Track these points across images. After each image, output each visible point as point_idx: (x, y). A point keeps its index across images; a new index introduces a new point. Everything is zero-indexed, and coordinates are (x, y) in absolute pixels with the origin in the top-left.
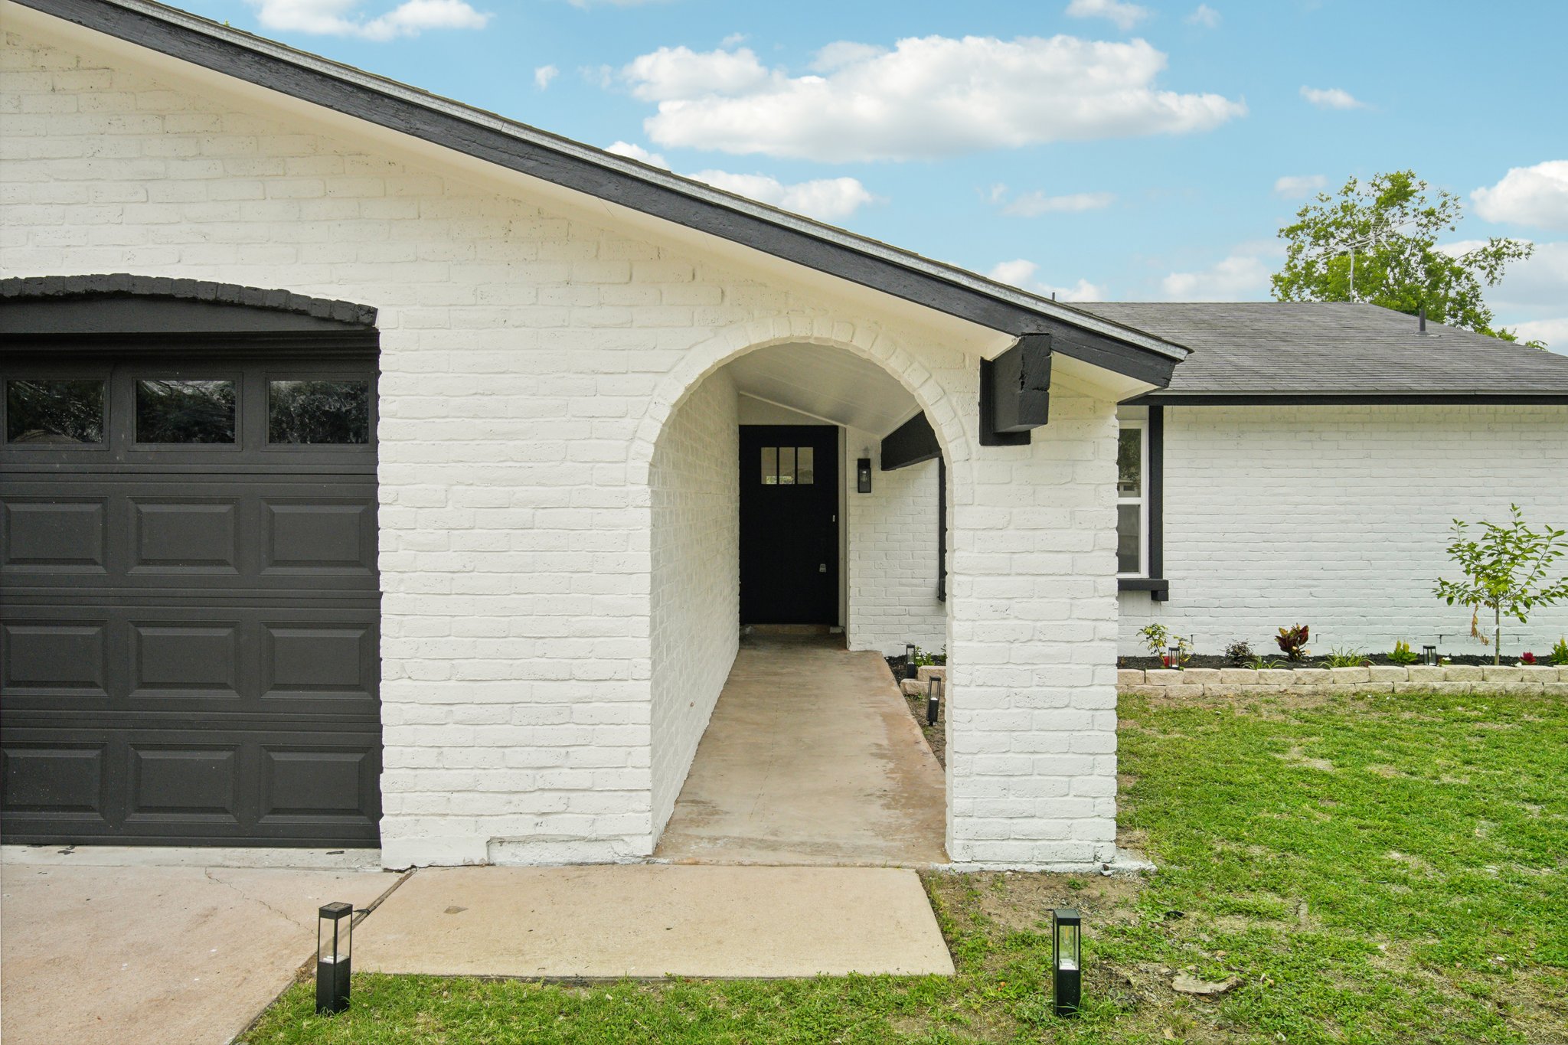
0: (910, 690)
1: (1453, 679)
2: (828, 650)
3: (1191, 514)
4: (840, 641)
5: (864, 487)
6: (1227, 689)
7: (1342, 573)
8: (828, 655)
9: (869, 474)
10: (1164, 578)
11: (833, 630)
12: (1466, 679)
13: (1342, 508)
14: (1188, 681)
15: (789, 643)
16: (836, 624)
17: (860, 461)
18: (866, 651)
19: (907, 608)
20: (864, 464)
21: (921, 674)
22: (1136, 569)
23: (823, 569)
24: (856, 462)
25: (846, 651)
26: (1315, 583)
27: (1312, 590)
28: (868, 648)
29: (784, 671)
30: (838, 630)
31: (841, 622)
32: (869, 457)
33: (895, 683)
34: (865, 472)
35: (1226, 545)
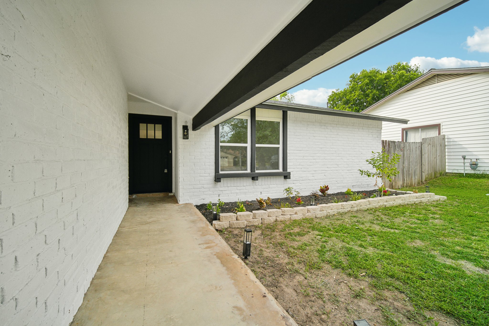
0: (217, 227)
1: (388, 201)
2: (170, 204)
3: (294, 150)
4: (174, 200)
5: (186, 136)
6: (334, 212)
7: (332, 169)
8: (170, 207)
9: (187, 132)
10: (288, 171)
11: (170, 194)
12: (391, 201)
13: (331, 149)
14: (321, 210)
15: (152, 202)
16: (171, 192)
17: (183, 126)
18: (186, 204)
19: (203, 185)
20: (185, 128)
21: (222, 219)
22: (278, 169)
23: (166, 171)
24: (182, 127)
25: (178, 204)
26: (326, 172)
27: (325, 174)
28: (187, 202)
29: (151, 220)
30: (172, 194)
31: (174, 191)
32: (187, 125)
33: (209, 224)
34: (186, 131)
35: (304, 160)
